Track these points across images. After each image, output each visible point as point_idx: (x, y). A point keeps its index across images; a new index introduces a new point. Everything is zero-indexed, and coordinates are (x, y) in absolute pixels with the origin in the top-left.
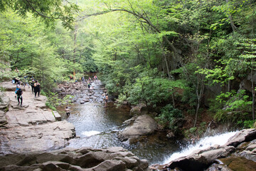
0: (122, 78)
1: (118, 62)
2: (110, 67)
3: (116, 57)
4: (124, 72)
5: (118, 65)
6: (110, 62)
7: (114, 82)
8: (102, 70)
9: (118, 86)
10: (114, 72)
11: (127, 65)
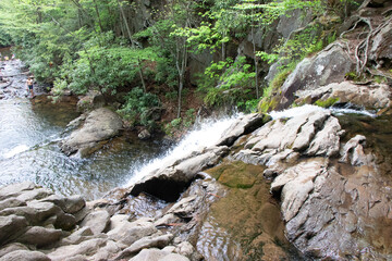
2: (33, 34)
4: (58, 42)
6: (31, 27)
7: (43, 60)
8: (20, 41)
9: (51, 66)
10: (42, 44)
11: (62, 30)
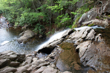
0: (15, 15)
1: (11, 7)
2: (8, 10)
3: (10, 5)
4: (15, 12)
5: (12, 9)
7: (11, 17)
8: (5, 12)
9: (14, 19)
10: (11, 12)
